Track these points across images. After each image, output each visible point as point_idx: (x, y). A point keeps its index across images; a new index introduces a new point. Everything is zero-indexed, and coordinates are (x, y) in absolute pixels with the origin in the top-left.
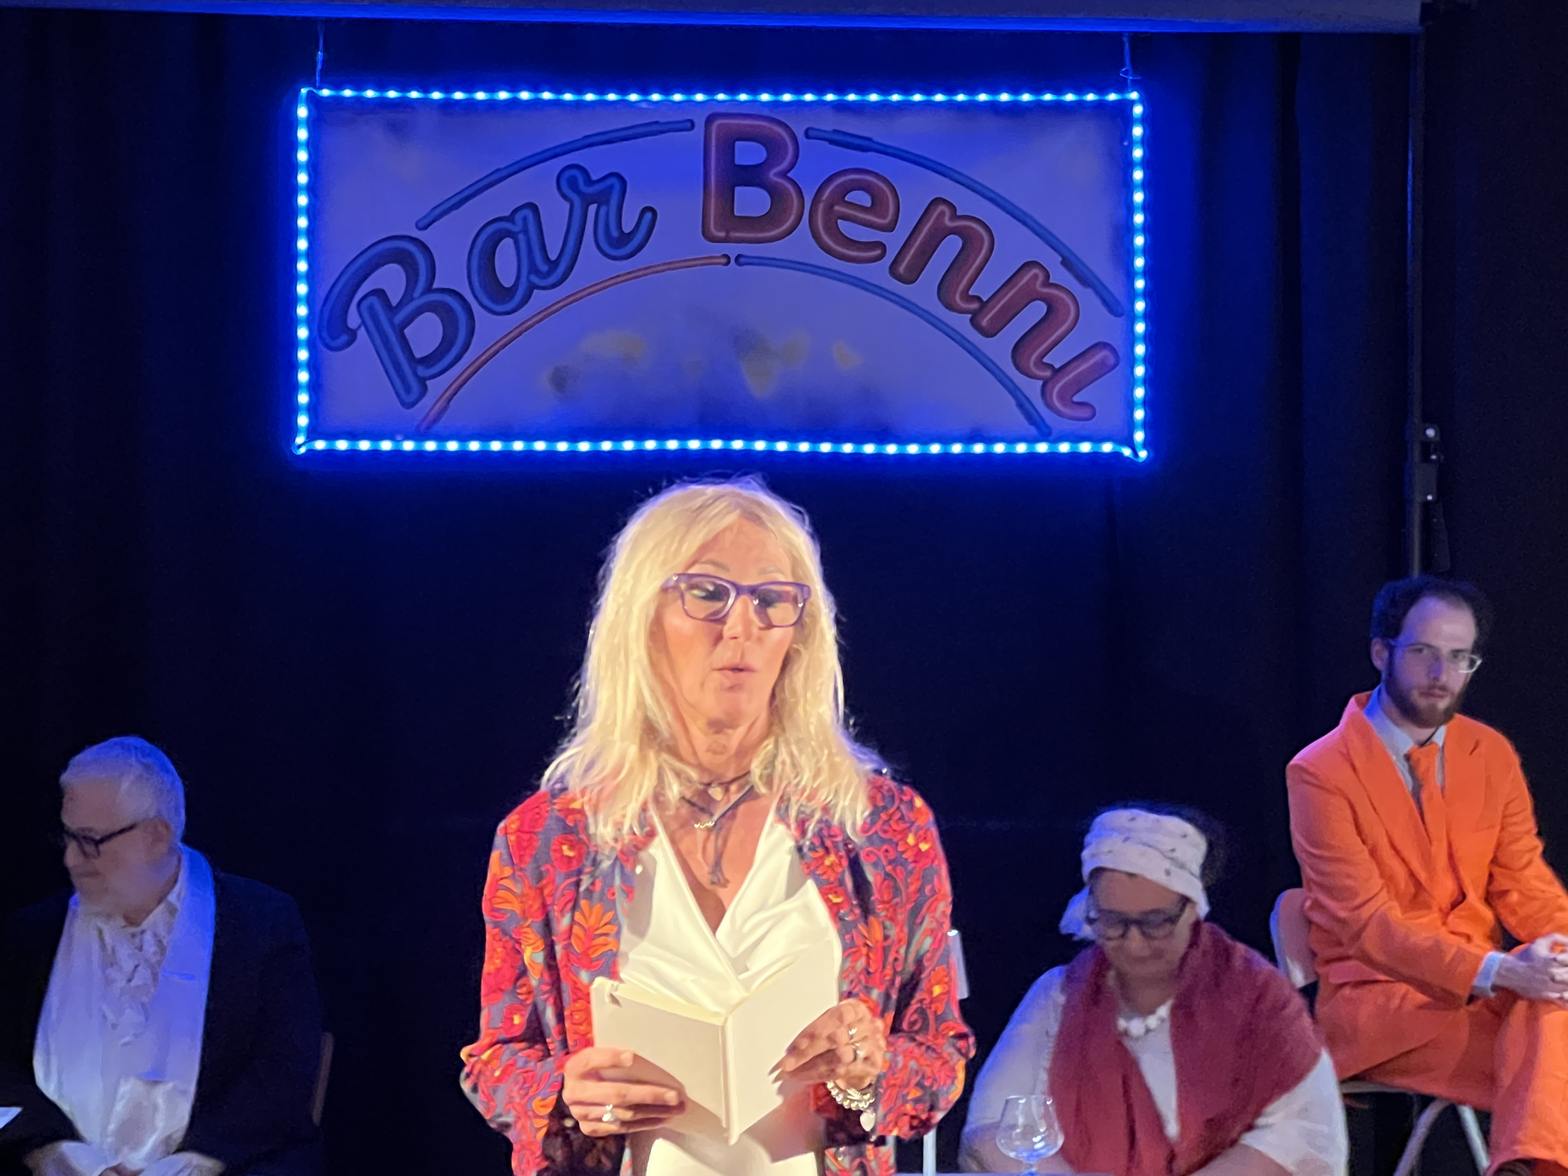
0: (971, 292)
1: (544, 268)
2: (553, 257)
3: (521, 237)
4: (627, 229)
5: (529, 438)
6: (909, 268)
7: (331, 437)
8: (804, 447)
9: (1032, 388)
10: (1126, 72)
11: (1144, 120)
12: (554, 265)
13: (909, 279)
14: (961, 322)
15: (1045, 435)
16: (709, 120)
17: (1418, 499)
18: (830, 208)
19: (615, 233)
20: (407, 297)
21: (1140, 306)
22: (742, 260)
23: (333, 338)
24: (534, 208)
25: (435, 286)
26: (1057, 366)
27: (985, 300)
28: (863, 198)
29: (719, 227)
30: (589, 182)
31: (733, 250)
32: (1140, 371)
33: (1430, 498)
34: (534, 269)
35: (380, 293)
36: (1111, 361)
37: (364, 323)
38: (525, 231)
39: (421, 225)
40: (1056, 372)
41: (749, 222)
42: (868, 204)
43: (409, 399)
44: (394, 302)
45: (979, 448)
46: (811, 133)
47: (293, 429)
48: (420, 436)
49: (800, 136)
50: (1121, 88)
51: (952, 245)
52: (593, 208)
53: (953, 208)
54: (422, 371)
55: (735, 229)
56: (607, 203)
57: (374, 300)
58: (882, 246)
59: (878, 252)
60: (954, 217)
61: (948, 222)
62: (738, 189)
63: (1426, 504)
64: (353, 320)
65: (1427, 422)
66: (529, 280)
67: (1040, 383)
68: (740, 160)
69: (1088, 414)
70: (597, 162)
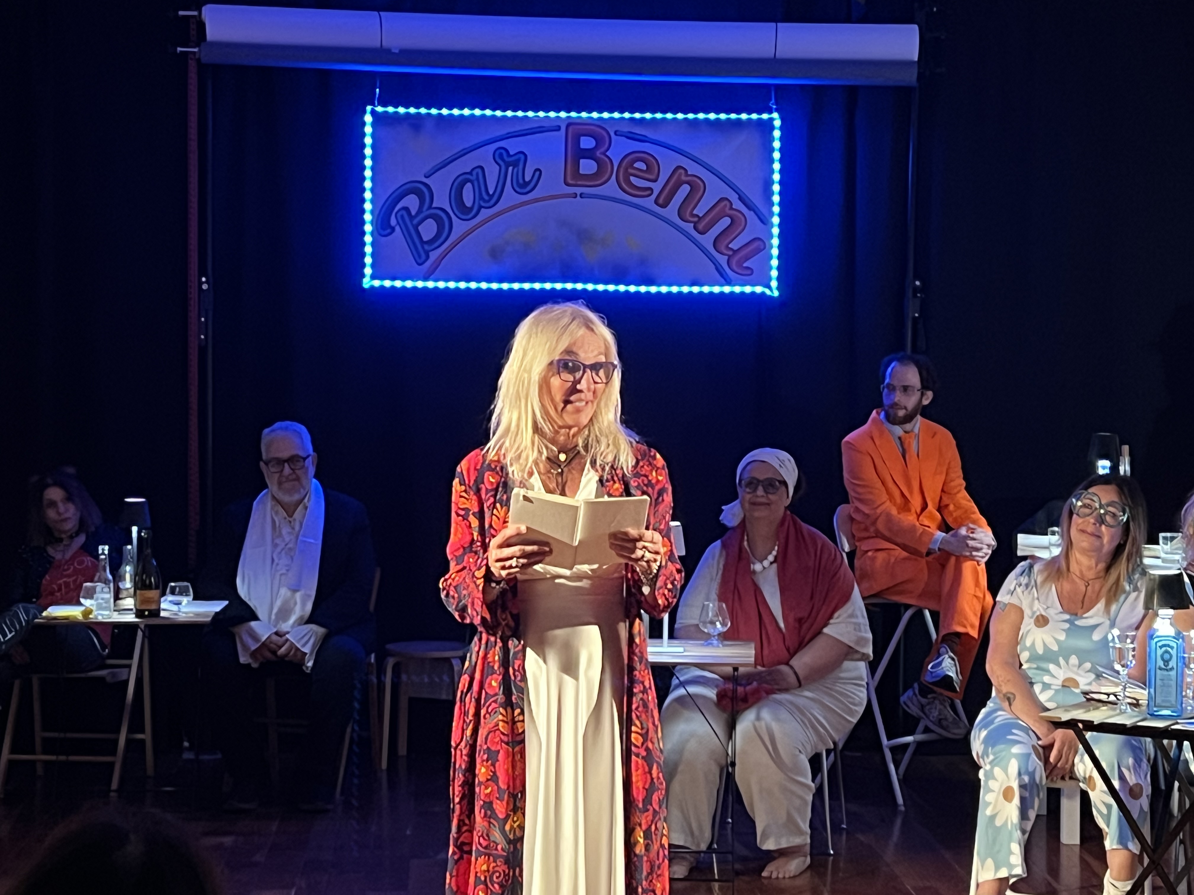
1: (486, 197)
2: (491, 192)
8: (611, 288)
10: (772, 104)
11: (781, 128)
12: (491, 197)
16: (568, 126)
17: (910, 315)
18: (626, 170)
19: (521, 181)
20: (420, 211)
22: (583, 196)
23: (384, 229)
24: (482, 168)
28: (642, 166)
31: (579, 190)
32: (775, 252)
33: (917, 315)
34: (481, 198)
35: (406, 209)
36: (762, 247)
42: (645, 168)
46: (617, 133)
47: (362, 275)
48: (426, 279)
49: (612, 134)
50: (770, 113)
52: (511, 168)
54: (426, 247)
55: (580, 180)
60: (687, 175)
62: (582, 161)
63: (914, 318)
65: (916, 278)
66: (479, 204)
67: (727, 257)
68: (582, 146)
69: (749, 272)
70: (513, 146)
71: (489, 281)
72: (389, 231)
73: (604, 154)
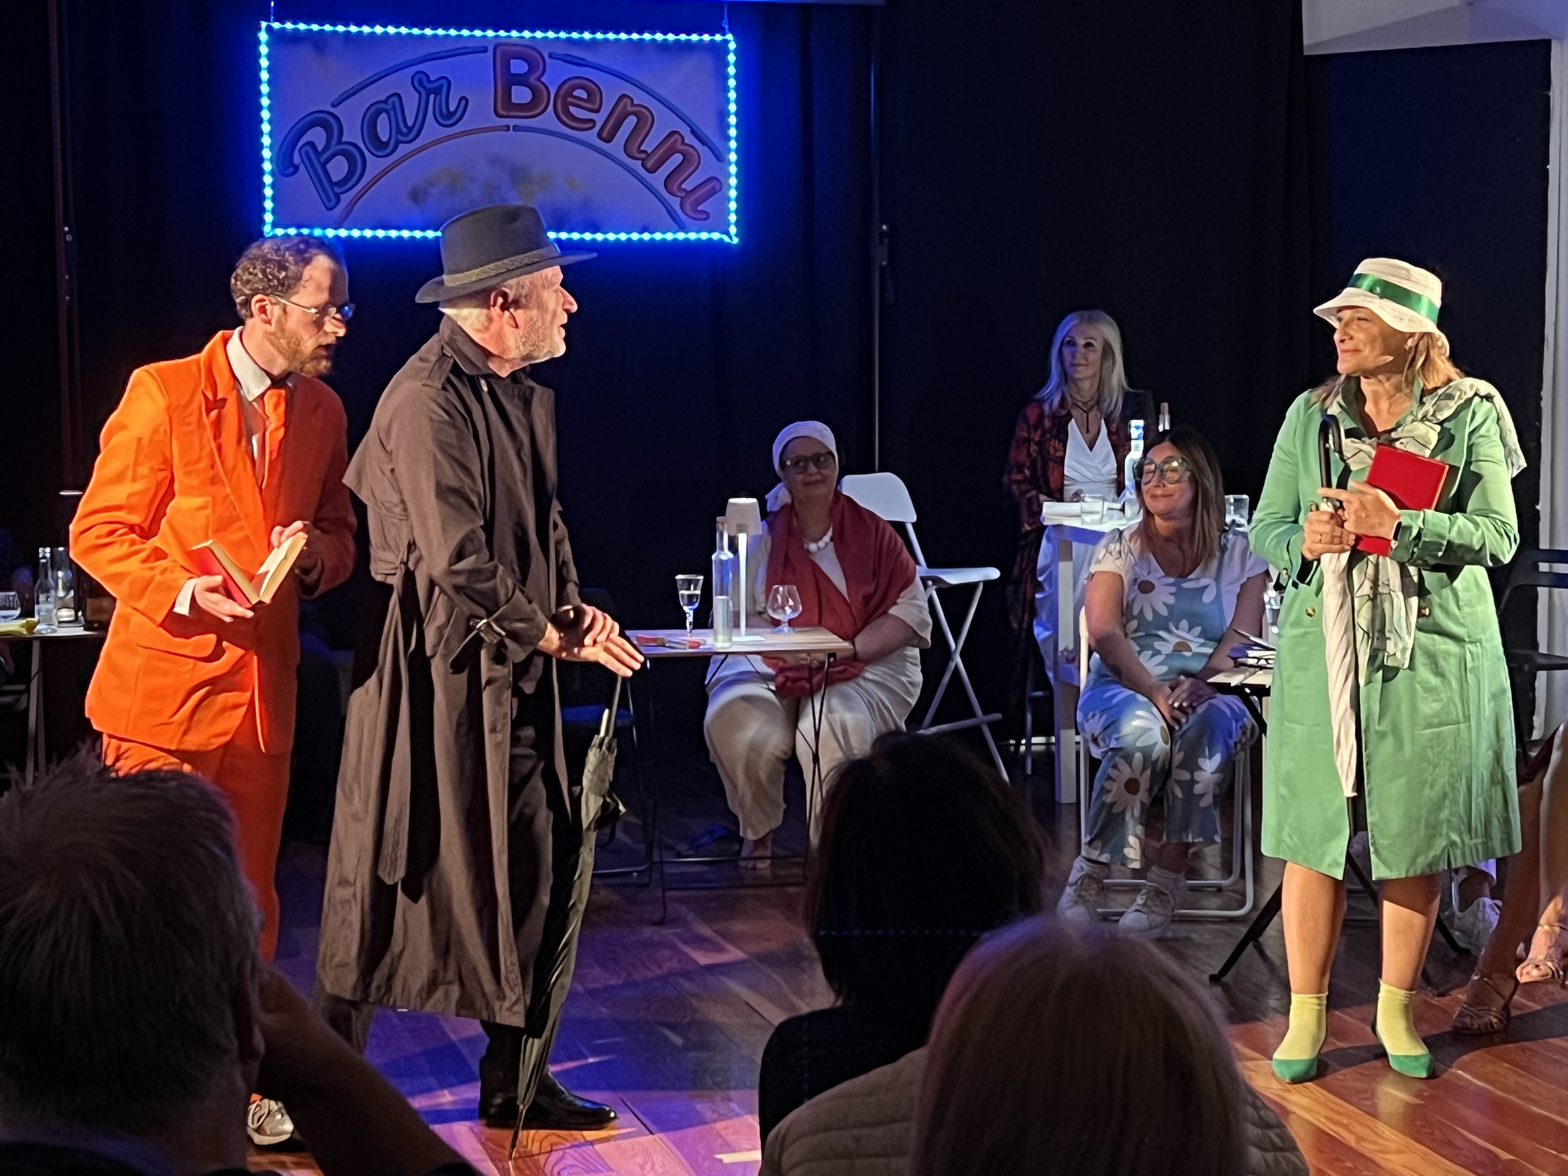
0: (642, 148)
1: (405, 130)
2: (410, 124)
3: (392, 113)
4: (452, 109)
5: (399, 228)
6: (608, 133)
7: (286, 227)
9: (675, 202)
10: (725, 24)
11: (736, 52)
12: (410, 129)
13: (608, 140)
14: (637, 165)
15: (683, 228)
16: (496, 47)
17: (878, 264)
18: (565, 98)
19: (445, 111)
20: (327, 146)
21: (733, 157)
22: (517, 128)
23: (286, 168)
24: (398, 95)
25: (343, 140)
26: (689, 189)
27: (649, 151)
28: (581, 93)
29: (504, 109)
30: (429, 81)
31: (511, 122)
32: (733, 193)
33: (884, 263)
34: (399, 131)
35: (311, 144)
36: (718, 187)
37: (303, 161)
38: (394, 109)
39: (335, 104)
40: (689, 193)
41: (520, 107)
43: (331, 205)
44: (320, 149)
45: (646, 236)
46: (552, 56)
47: (262, 222)
48: (336, 228)
49: (547, 57)
50: (724, 34)
51: (632, 120)
53: (632, 100)
54: (337, 190)
55: (513, 111)
56: (440, 94)
57: (308, 148)
58: (593, 121)
59: (589, 125)
60: (633, 105)
61: (630, 109)
62: (514, 88)
63: (882, 267)
64: (297, 159)
65: (883, 221)
66: (396, 138)
67: (679, 199)
68: (513, 71)
69: (704, 216)
70: (433, 69)
71: (411, 229)
72: (291, 170)
73: (539, 79)
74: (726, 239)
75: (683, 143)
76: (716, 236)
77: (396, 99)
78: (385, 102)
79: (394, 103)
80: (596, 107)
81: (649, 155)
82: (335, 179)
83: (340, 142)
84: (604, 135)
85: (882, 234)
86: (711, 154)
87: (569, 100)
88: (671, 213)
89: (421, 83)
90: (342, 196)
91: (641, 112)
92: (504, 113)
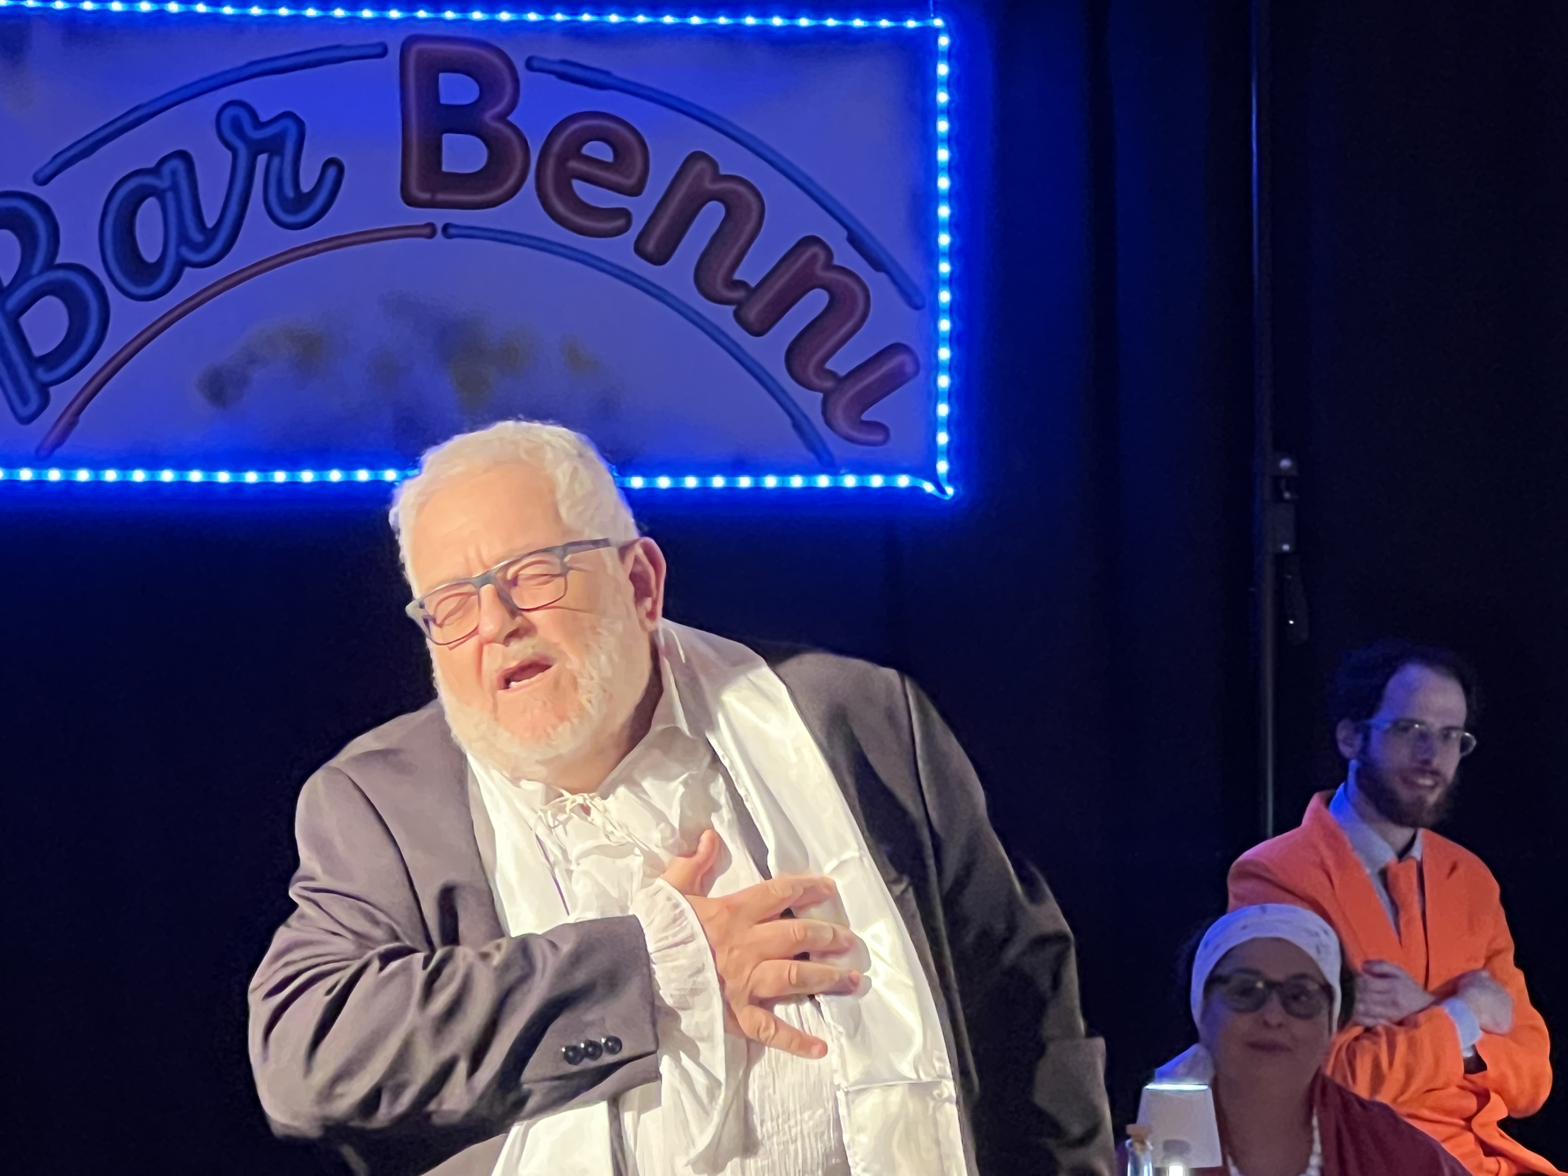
0: (737, 276)
1: (198, 237)
2: (210, 223)
3: (170, 196)
4: (306, 186)
5: (182, 465)
6: (659, 242)
9: (811, 402)
11: (951, 56)
12: (210, 234)
13: (659, 259)
14: (724, 316)
15: (826, 464)
16: (407, 45)
17: (1271, 549)
18: (562, 162)
20: (23, 274)
21: (945, 297)
22: (452, 231)
24: (186, 157)
25: (59, 260)
26: (841, 374)
27: (753, 285)
28: (599, 150)
29: (423, 186)
30: (258, 125)
31: (439, 217)
32: (944, 381)
33: (1286, 547)
34: (184, 239)
36: (910, 368)
38: (175, 187)
39: (40, 178)
40: (842, 381)
41: (459, 181)
42: (610, 157)
43: (25, 412)
44: (6, 280)
45: (745, 482)
46: (535, 64)
48: (40, 461)
49: (520, 66)
51: (713, 215)
53: (715, 165)
54: (42, 375)
55: (444, 190)
56: (281, 153)
58: (625, 214)
59: (620, 222)
60: (717, 176)
61: (709, 185)
62: (446, 138)
63: (1281, 556)
65: (1282, 448)
66: (178, 253)
67: (820, 395)
68: (445, 98)
69: (879, 437)
70: (266, 96)
71: (210, 464)
73: (504, 119)
74: (929, 487)
75: (829, 265)
76: (903, 481)
77: (178, 164)
78: (155, 171)
79: (174, 173)
80: (631, 182)
81: (752, 292)
82: (38, 351)
83: (50, 265)
84: (650, 246)
85: (1278, 478)
86: (892, 290)
87: (573, 164)
88: (799, 425)
89: (237, 127)
90: (52, 390)
91: (734, 192)
92: (425, 196)
